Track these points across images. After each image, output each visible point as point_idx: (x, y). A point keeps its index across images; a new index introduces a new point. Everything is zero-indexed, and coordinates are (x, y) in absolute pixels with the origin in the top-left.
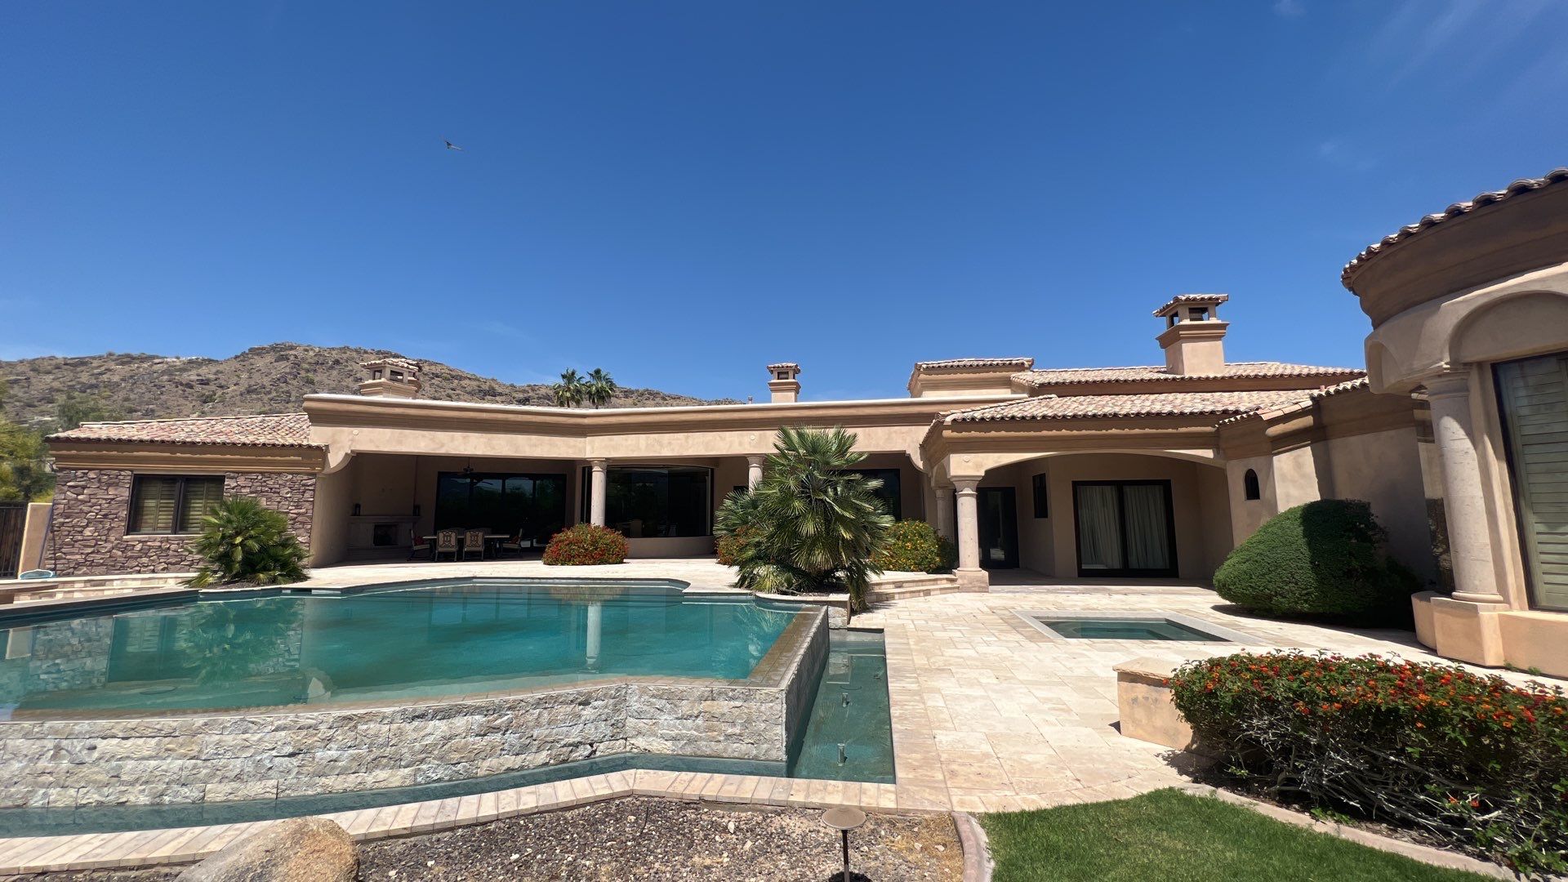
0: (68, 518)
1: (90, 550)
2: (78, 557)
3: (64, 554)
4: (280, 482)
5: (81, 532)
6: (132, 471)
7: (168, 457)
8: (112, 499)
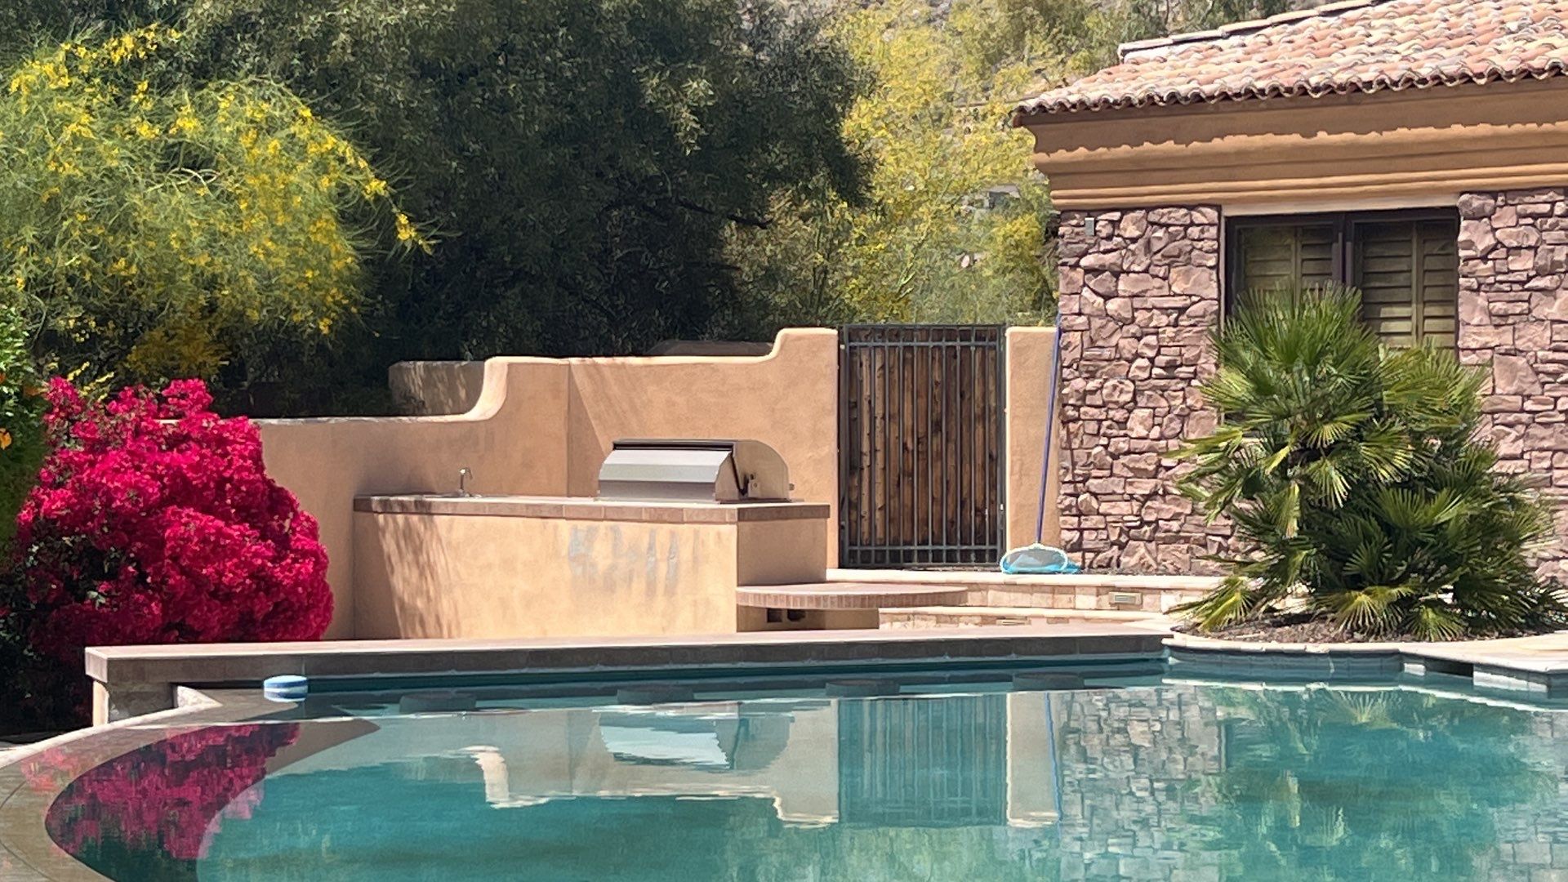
0: (1092, 376)
1: (1145, 486)
2: (1124, 507)
3: (1095, 495)
5: (1122, 424)
6: (1218, 208)
7: (1296, 148)
8: (1182, 310)
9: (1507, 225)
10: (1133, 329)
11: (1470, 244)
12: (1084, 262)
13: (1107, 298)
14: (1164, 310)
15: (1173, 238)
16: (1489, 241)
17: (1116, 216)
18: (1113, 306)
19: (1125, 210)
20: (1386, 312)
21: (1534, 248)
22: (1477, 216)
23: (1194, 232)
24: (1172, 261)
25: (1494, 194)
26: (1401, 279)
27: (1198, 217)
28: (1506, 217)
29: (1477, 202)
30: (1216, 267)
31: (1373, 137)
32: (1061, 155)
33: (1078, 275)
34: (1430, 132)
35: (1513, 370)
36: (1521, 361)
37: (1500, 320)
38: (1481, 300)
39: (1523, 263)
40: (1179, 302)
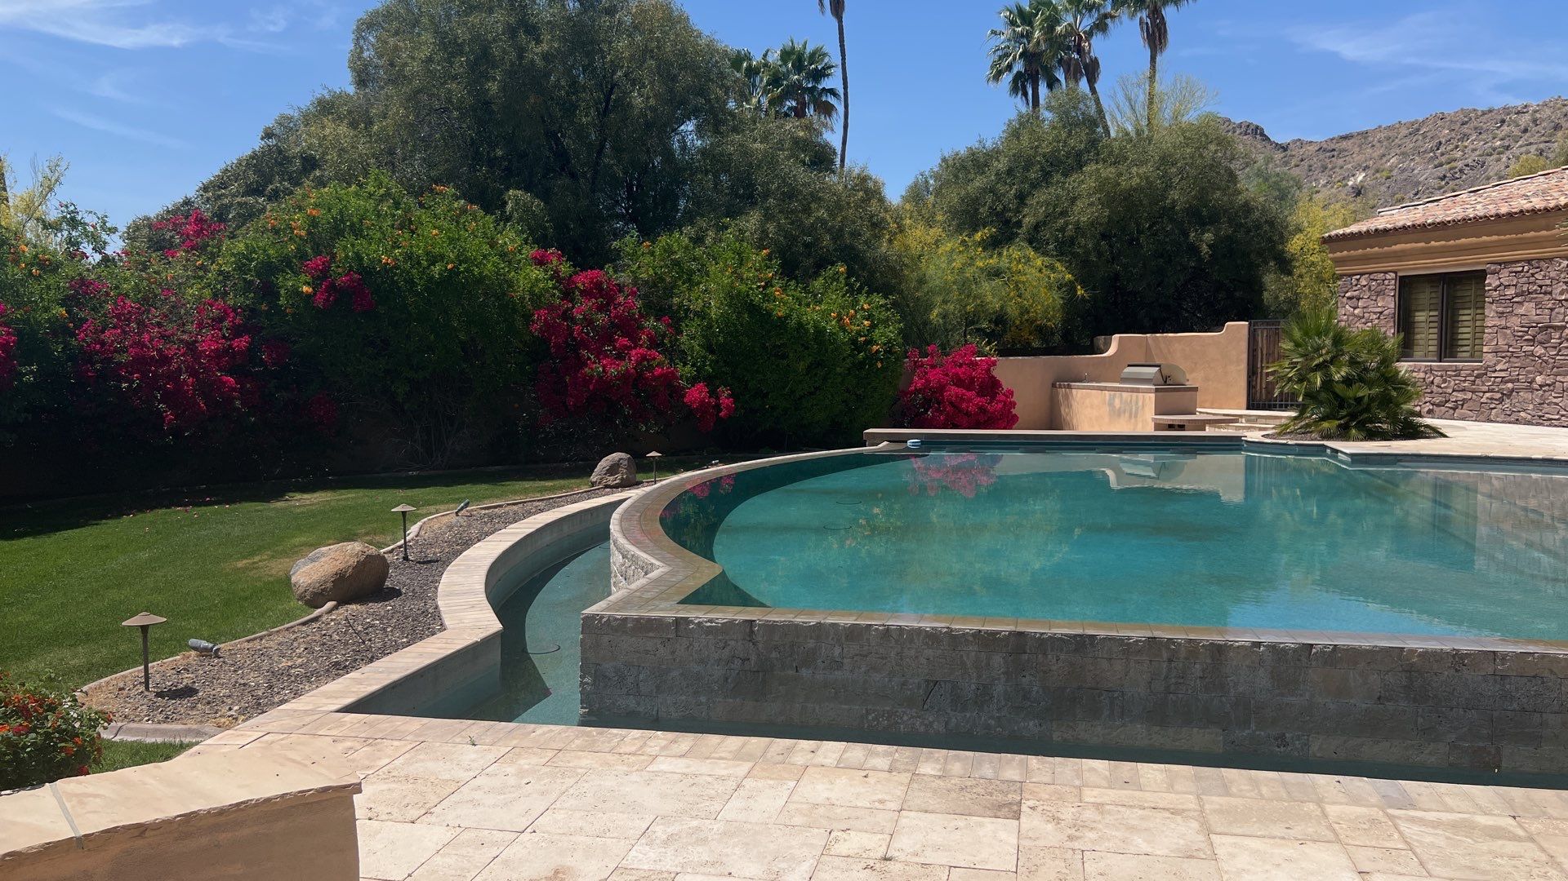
4: (1553, 274)
6: (1396, 273)
7: (1423, 248)
8: (1381, 313)
9: (1505, 276)
10: (1363, 320)
11: (1490, 285)
12: (1347, 295)
13: (1355, 308)
14: (1375, 313)
15: (1379, 285)
16: (1498, 283)
17: (1358, 277)
18: (1356, 311)
19: (1362, 274)
20: (1461, 312)
21: (1515, 285)
22: (1493, 273)
23: (1386, 282)
24: (1378, 294)
25: (1500, 264)
26: (1468, 299)
27: (1388, 277)
28: (1505, 273)
29: (1493, 267)
30: (1394, 296)
31: (1452, 242)
32: (1338, 254)
33: (1345, 300)
34: (1474, 240)
35: (1505, 334)
36: (1508, 331)
37: (1501, 315)
38: (1494, 307)
39: (1511, 292)
40: (1379, 310)
